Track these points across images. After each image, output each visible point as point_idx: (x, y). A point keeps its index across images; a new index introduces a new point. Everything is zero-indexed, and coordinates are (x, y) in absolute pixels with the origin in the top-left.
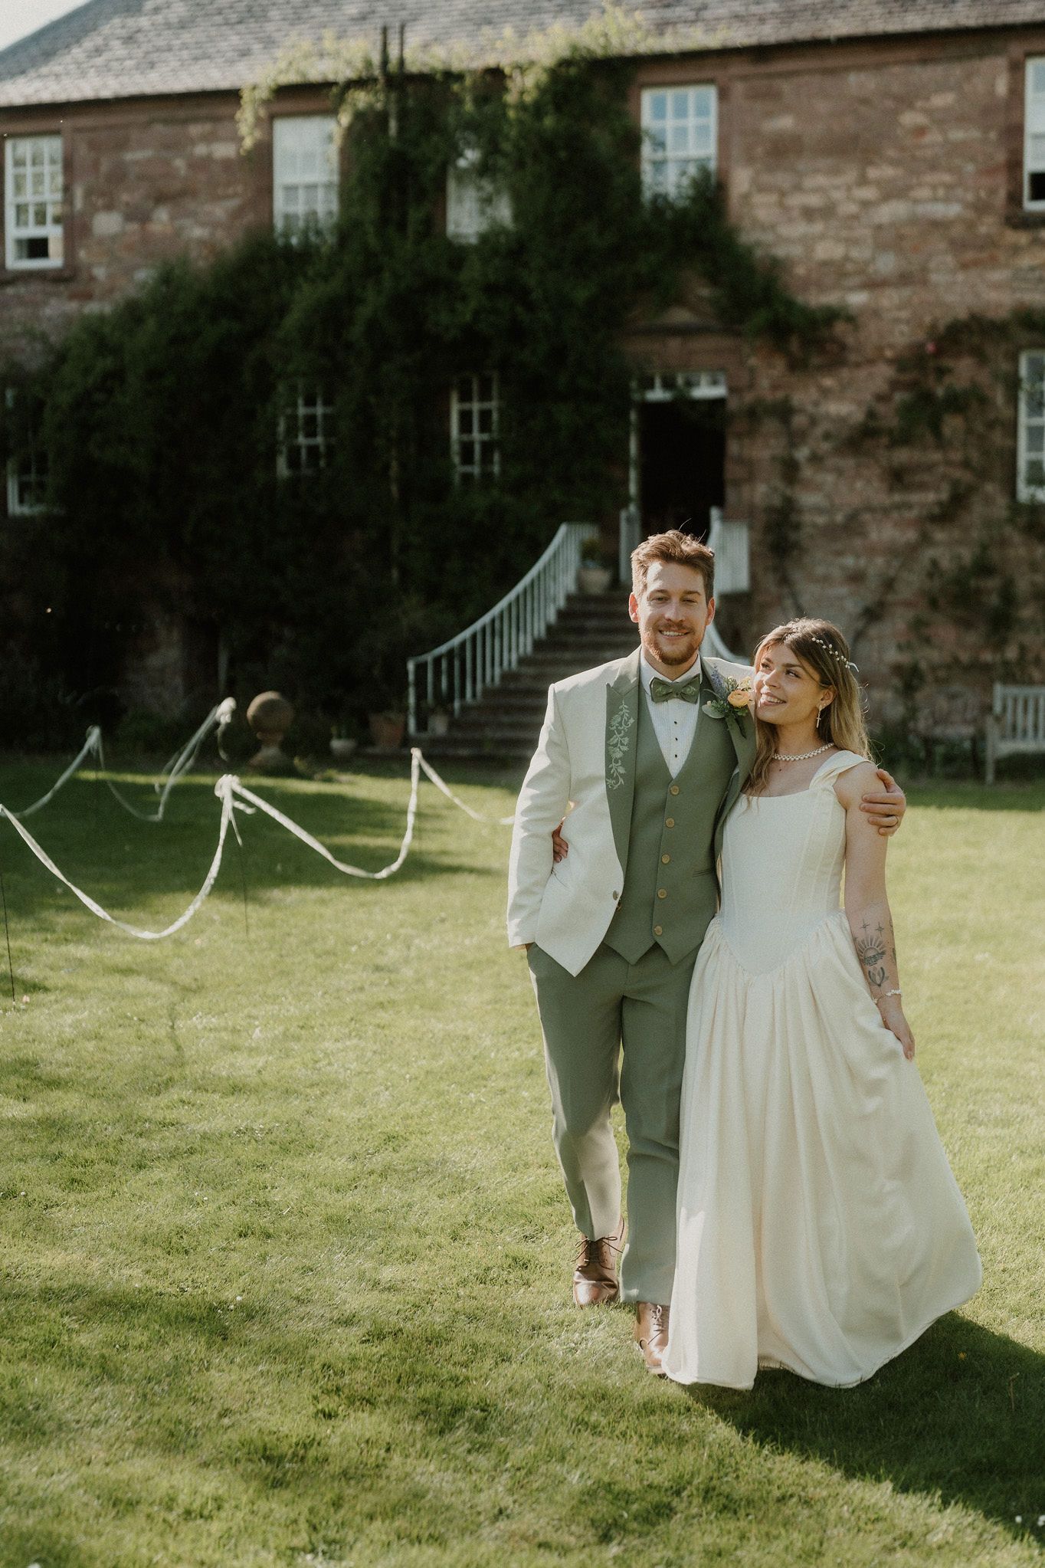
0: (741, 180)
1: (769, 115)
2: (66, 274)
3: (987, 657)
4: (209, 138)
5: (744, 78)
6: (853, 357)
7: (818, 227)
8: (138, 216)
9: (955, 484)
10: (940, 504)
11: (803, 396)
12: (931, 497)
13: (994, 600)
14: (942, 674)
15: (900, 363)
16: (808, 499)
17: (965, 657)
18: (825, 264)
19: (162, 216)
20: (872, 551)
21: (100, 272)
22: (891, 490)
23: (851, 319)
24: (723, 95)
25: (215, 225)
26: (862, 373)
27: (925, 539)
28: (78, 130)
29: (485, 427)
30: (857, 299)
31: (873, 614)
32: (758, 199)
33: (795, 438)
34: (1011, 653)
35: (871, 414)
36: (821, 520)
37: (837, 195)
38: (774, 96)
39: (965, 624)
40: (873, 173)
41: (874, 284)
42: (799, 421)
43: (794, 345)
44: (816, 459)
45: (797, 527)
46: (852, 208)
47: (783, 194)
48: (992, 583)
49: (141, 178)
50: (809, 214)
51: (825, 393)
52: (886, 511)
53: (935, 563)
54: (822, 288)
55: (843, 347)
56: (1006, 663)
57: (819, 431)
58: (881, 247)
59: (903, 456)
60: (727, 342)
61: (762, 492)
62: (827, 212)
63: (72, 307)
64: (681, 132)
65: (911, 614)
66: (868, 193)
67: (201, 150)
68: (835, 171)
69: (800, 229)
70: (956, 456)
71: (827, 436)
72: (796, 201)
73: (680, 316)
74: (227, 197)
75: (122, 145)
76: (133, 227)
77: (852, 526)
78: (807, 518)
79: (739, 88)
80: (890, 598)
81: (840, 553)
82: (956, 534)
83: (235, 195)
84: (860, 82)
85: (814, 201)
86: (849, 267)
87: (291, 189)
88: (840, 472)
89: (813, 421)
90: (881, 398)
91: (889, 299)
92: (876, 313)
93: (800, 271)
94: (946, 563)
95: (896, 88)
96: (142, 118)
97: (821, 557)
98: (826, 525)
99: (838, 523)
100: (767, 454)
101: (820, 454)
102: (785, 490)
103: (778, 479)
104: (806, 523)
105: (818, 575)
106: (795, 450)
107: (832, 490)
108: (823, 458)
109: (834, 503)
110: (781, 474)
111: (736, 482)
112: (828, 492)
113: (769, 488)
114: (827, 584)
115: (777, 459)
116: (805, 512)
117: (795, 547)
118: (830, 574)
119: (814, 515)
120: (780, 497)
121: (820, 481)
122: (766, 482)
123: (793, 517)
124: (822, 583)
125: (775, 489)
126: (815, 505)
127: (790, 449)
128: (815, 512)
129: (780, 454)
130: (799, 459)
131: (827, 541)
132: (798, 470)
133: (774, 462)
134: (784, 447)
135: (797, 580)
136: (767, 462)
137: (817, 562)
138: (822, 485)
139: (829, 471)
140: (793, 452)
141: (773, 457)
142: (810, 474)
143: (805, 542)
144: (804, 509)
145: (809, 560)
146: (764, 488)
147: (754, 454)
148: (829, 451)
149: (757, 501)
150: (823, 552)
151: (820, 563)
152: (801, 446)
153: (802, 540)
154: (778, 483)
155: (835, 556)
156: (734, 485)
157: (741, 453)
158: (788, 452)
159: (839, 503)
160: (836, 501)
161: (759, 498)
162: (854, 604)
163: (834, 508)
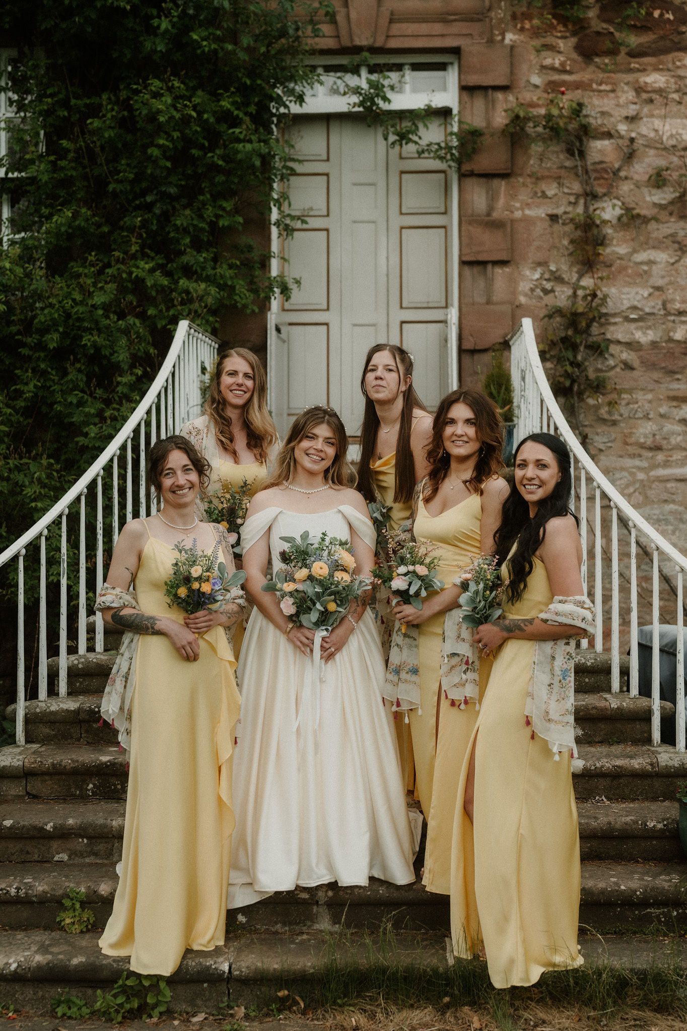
36: (645, 337)
42: (601, 151)
51: (650, 99)
57: (641, 169)
71: (658, 180)
88: (681, 247)
97: (647, 406)
98: (654, 344)
99: (678, 341)
100: (540, 212)
101: (643, 212)
102: (579, 280)
103: (563, 260)
104: (619, 342)
105: (642, 440)
106: (595, 206)
107: (666, 280)
108: (646, 220)
109: (669, 306)
110: (567, 249)
111: (483, 264)
112: (660, 282)
113: (547, 276)
114: (660, 457)
115: (560, 221)
116: (617, 320)
117: (598, 387)
118: (665, 439)
119: (633, 326)
120: (570, 292)
121: (642, 263)
122: (539, 264)
123: (595, 329)
124: (650, 454)
125: (557, 278)
126: (634, 308)
127: (585, 203)
128: (634, 320)
129: (565, 213)
130: (605, 222)
131: (656, 375)
132: (601, 241)
133: (557, 227)
134: (572, 199)
135: (602, 447)
136: (540, 228)
137: (640, 415)
138: (646, 272)
139: (658, 246)
140: (591, 208)
141: (554, 218)
142: (622, 250)
143: (616, 376)
144: (615, 315)
145: (623, 410)
146: (537, 276)
147: (518, 209)
148: (661, 207)
149: (523, 300)
150: (650, 396)
151: (647, 417)
152: (606, 198)
153: (611, 374)
154: (564, 267)
155: (675, 404)
156: (476, 269)
157: (491, 209)
158: (580, 209)
159: (678, 306)
160: (673, 301)
161: (526, 295)
163: (671, 315)
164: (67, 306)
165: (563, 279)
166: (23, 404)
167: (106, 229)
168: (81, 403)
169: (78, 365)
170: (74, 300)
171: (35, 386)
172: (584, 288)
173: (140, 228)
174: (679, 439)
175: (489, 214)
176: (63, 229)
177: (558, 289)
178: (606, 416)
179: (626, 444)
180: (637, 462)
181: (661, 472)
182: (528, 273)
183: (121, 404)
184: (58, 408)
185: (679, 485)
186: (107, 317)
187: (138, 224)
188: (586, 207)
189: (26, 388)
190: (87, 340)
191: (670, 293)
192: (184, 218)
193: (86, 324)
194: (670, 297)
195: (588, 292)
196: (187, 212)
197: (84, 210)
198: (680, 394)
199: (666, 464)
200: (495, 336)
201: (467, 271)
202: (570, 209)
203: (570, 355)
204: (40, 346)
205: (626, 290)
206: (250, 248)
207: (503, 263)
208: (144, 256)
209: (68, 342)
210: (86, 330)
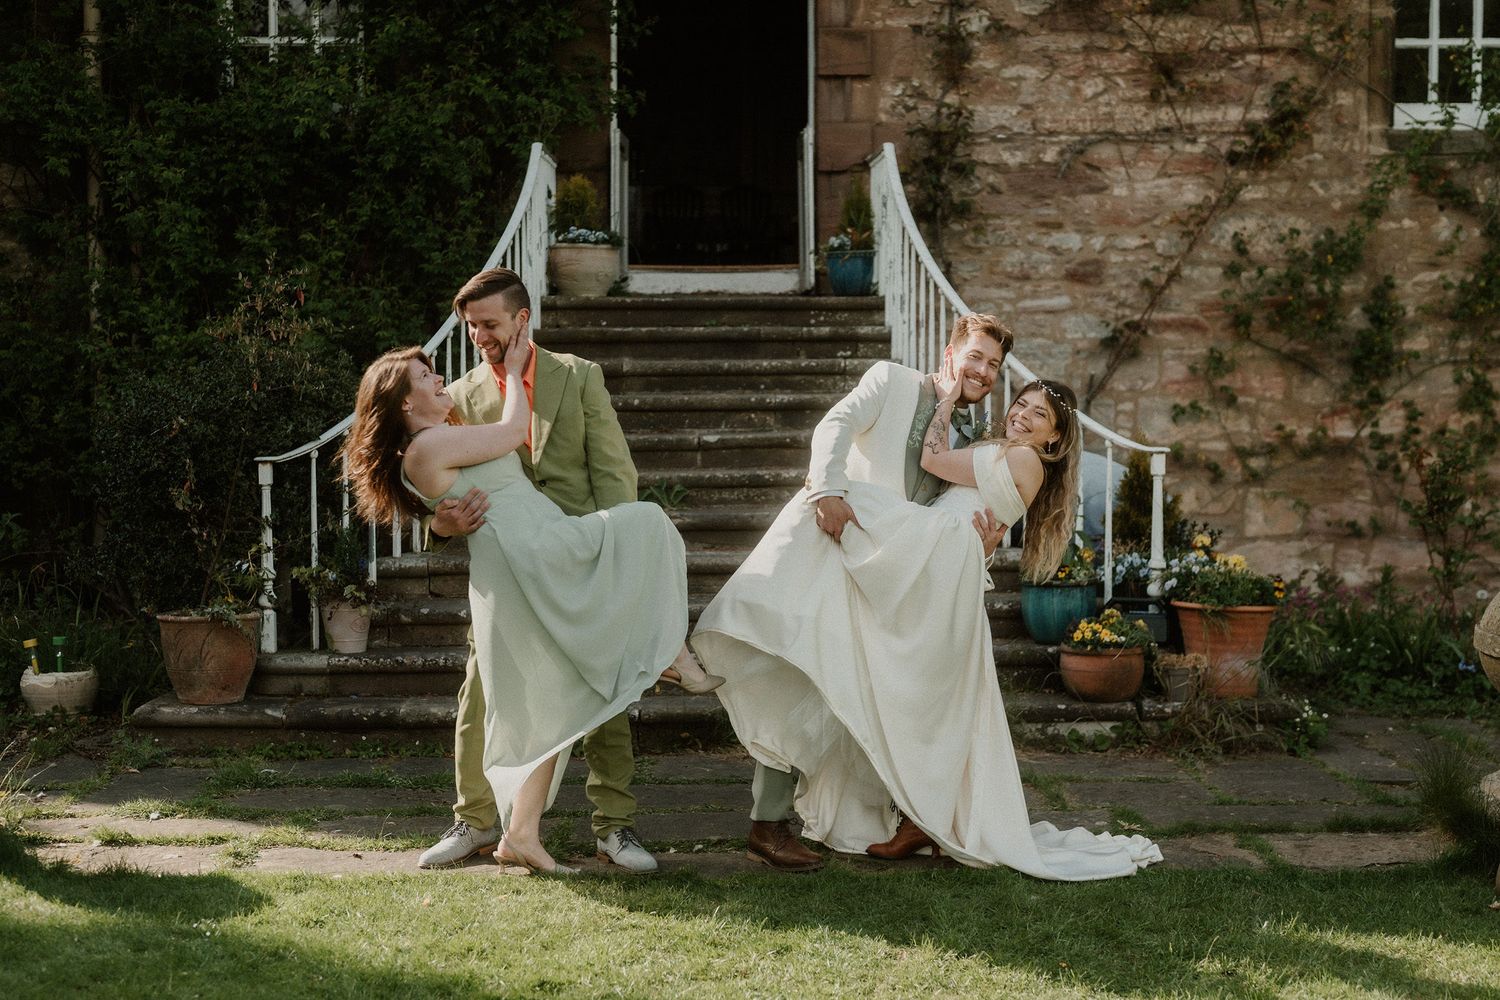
3: (1343, 430)
9: (1282, 89)
10: (1251, 129)
12: (1234, 114)
13: (1356, 318)
14: (1255, 463)
16: (990, 114)
17: (1303, 432)
20: (1116, 220)
22: (1154, 99)
27: (1229, 201)
31: (1121, 346)
34: (1391, 422)
36: (1013, 158)
39: (1304, 365)
44: (1000, 34)
45: (964, 171)
48: (1354, 286)
52: (1144, 140)
53: (1240, 246)
56: (1379, 441)
59: (1176, 31)
61: (893, 99)
65: (1199, 348)
70: (1284, 37)
77: (1076, 170)
78: (985, 154)
80: (1157, 316)
82: (1283, 189)
88: (1052, 62)
94: (1260, 247)
97: (1015, 233)
98: (1023, 166)
99: (1048, 164)
100: (903, 22)
101: (1013, 24)
102: (943, 96)
103: (927, 74)
104: (985, 164)
105: (1009, 269)
106: (962, 17)
107: (1036, 98)
108: (1016, 33)
109: (1039, 125)
110: (931, 63)
111: (840, 78)
112: (1029, 100)
113: (909, 92)
114: (1028, 287)
115: (924, 33)
116: (984, 140)
117: (963, 211)
118: (1033, 267)
119: (1000, 147)
120: (934, 110)
121: (1011, 79)
122: (902, 79)
123: (960, 150)
124: (1018, 285)
125: (919, 94)
126: (1002, 128)
127: (951, 14)
128: (1001, 140)
129: (929, 24)
130: (971, 35)
131: (1025, 200)
132: (967, 56)
133: (920, 39)
134: (937, 9)
135: (967, 276)
136: (901, 41)
137: (1007, 242)
138: (1014, 88)
139: (1028, 60)
140: (957, 20)
141: (917, 29)
142: (990, 64)
143: (983, 202)
144: (981, 135)
145: (991, 238)
146: (898, 92)
147: (878, 19)
148: (1032, 18)
149: (883, 117)
150: (1017, 222)
151: (1014, 245)
152: (973, 9)
153: (976, 198)
154: (928, 83)
155: (1043, 230)
156: (834, 84)
157: (850, 18)
158: (945, 21)
159: (1048, 125)
160: (1043, 120)
161: (887, 112)
162: (1084, 329)
163: (1041, 135)
164: (402, 124)
165: (926, 95)
166: (358, 228)
167: (439, 39)
168: (422, 228)
169: (415, 187)
170: (410, 118)
171: (373, 210)
172: (949, 106)
173: (478, 39)
174: (1048, 267)
175: (847, 25)
176: (396, 39)
177: (921, 106)
178: (973, 245)
179: (992, 273)
180: (1004, 293)
181: (1028, 303)
182: (889, 88)
183: (463, 228)
184: (397, 232)
185: (1050, 317)
186: (446, 137)
187: (476, 35)
188: (952, 18)
189: (361, 212)
190: (427, 161)
191: (1040, 112)
192: (523, 30)
193: (424, 144)
194: (1040, 116)
195: (952, 110)
196: (527, 24)
197: (418, 20)
198: (1048, 220)
199: (1035, 295)
200: (853, 156)
201: (823, 84)
202: (934, 19)
203: (934, 178)
204: (375, 166)
205: (993, 108)
206: (592, 60)
207: (862, 77)
208: (480, 69)
209: (403, 162)
210: (425, 149)
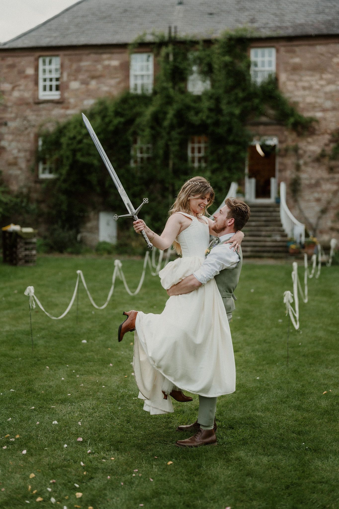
0: (283, 77)
1: (292, 58)
2: (61, 100)
4: (110, 59)
5: (284, 46)
6: (317, 132)
7: (307, 92)
8: (85, 83)
11: (302, 144)
15: (332, 134)
16: (303, 176)
18: (309, 104)
19: (93, 84)
20: (323, 192)
21: (72, 101)
22: (329, 173)
23: (317, 121)
24: (278, 51)
25: (111, 86)
26: (320, 138)
28: (65, 55)
29: (199, 152)
30: (319, 115)
31: (324, 211)
32: (289, 83)
33: (299, 157)
35: (323, 151)
37: (313, 83)
38: (294, 52)
40: (324, 76)
41: (324, 110)
42: (301, 152)
43: (299, 128)
44: (306, 164)
45: (299, 184)
46: (317, 87)
47: (296, 82)
49: (87, 71)
50: (304, 88)
51: (309, 143)
52: (328, 180)
54: (308, 111)
55: (314, 129)
57: (307, 155)
58: (327, 99)
59: (333, 163)
60: (278, 127)
61: (289, 174)
62: (310, 88)
63: (62, 111)
64: (263, 63)
65: (336, 211)
66: (323, 82)
67: (106, 63)
68: (312, 76)
69: (301, 93)
71: (310, 157)
72: (300, 84)
73: (264, 119)
74: (115, 78)
75: (80, 60)
76: (83, 86)
77: (317, 184)
78: (303, 182)
79: (282, 49)
80: (329, 206)
81: (313, 193)
83: (117, 78)
84: (320, 49)
85: (306, 84)
86: (317, 105)
87: (136, 76)
88: (313, 167)
89: (305, 152)
90: (326, 145)
91: (329, 115)
92: (325, 119)
93: (301, 105)
95: (332, 50)
96: (87, 52)
97: (307, 193)
98: (309, 184)
99: (313, 183)
100: (290, 162)
101: (307, 162)
102: (296, 173)
103: (294, 170)
110: (295, 168)
116: (303, 180)
120: (295, 175)
122: (290, 170)
126: (305, 177)
128: (305, 180)
129: (294, 162)
130: (301, 164)
132: (300, 167)
133: (293, 165)
134: (296, 160)
136: (290, 164)
138: (308, 171)
139: (310, 167)
140: (299, 161)
142: (304, 168)
143: (302, 189)
147: (287, 162)
148: (310, 161)
152: (301, 160)
158: (297, 162)
159: (313, 177)
162: (317, 208)
163: (311, 178)
165: (294, 173)
167: (221, 167)
174: (312, 199)
195: (298, 175)
197: (218, 165)
207: (284, 170)
